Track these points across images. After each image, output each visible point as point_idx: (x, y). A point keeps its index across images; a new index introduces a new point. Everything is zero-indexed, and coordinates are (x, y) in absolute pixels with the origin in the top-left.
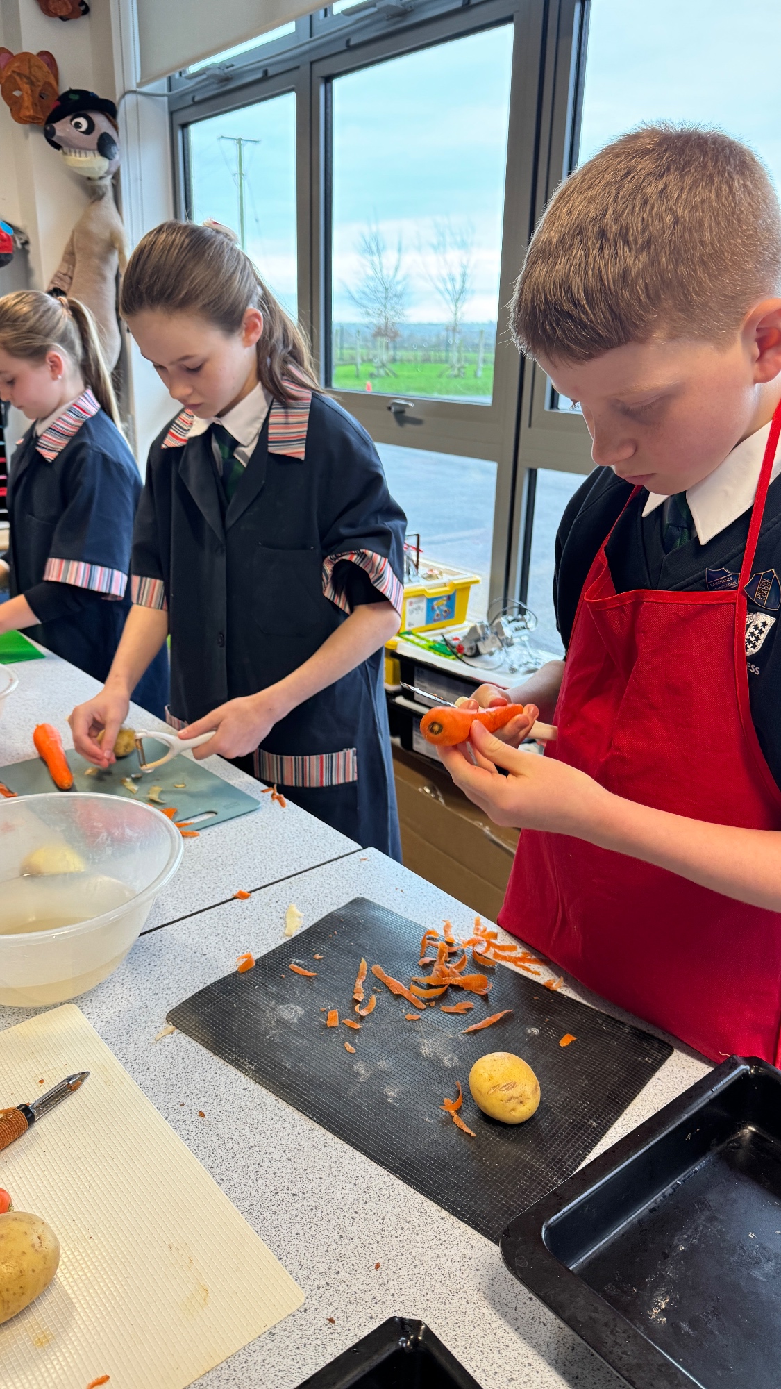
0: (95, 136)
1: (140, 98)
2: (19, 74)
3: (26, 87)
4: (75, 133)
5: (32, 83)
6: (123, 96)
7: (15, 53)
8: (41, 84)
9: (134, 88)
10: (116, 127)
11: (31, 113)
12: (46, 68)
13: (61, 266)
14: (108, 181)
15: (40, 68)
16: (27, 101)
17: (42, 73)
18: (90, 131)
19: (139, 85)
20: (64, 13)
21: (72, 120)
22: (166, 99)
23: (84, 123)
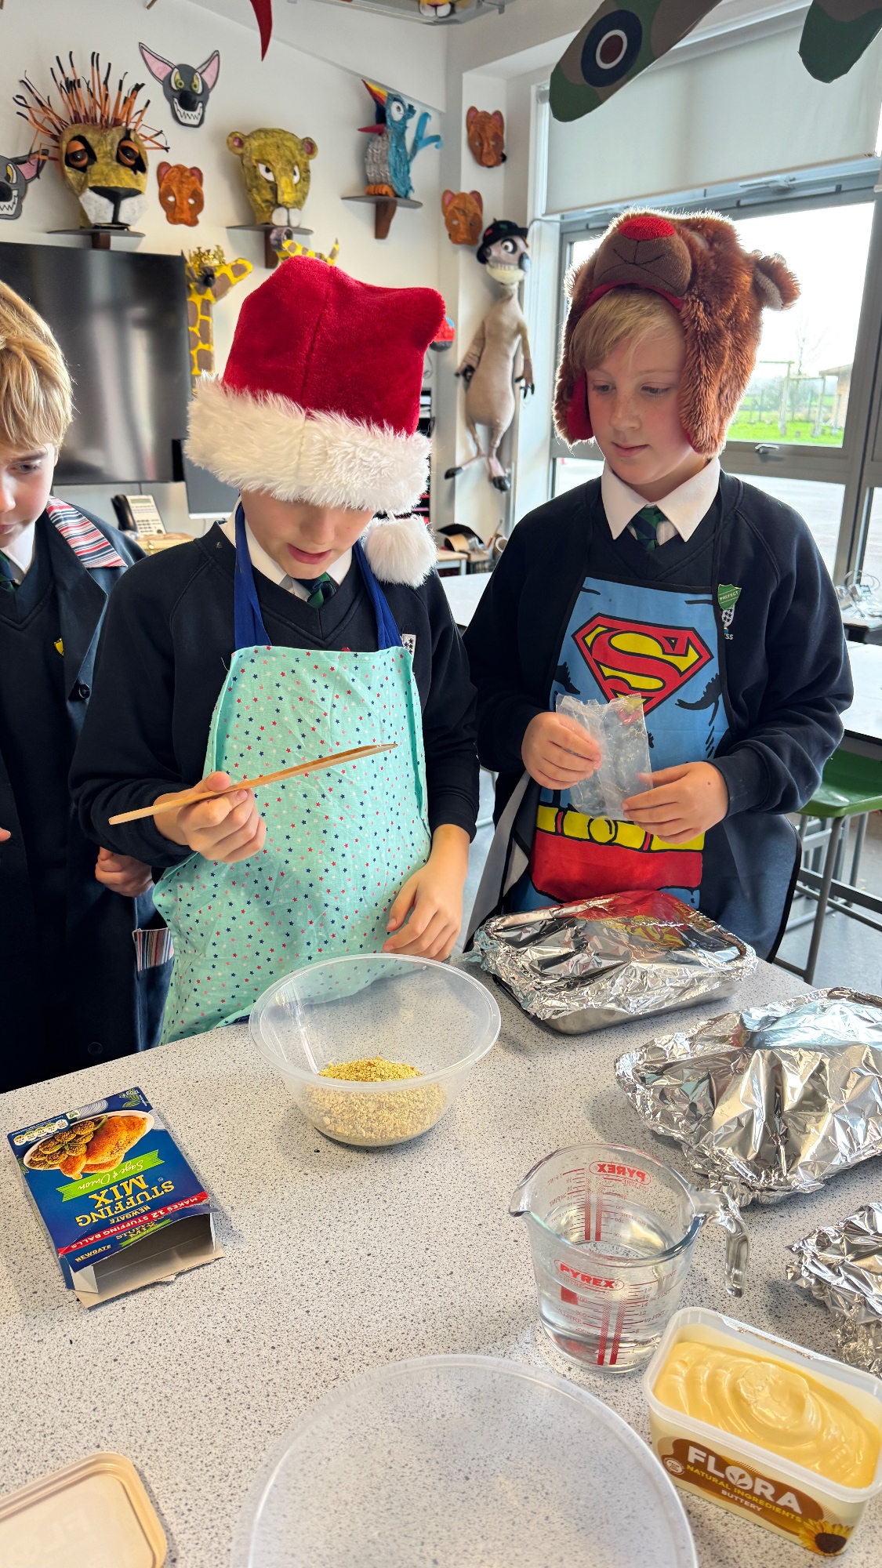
0: (518, 254)
1: (543, 223)
2: (458, 209)
3: (462, 218)
4: (503, 252)
5: (465, 214)
6: (532, 222)
7: (456, 193)
8: (471, 215)
9: (540, 217)
10: (527, 246)
11: (465, 236)
12: (475, 203)
13: (471, 348)
14: (515, 287)
15: (471, 203)
16: (462, 228)
17: (472, 207)
18: (514, 251)
19: (544, 215)
20: (490, 164)
21: (502, 243)
22: (558, 225)
23: (510, 245)
